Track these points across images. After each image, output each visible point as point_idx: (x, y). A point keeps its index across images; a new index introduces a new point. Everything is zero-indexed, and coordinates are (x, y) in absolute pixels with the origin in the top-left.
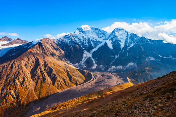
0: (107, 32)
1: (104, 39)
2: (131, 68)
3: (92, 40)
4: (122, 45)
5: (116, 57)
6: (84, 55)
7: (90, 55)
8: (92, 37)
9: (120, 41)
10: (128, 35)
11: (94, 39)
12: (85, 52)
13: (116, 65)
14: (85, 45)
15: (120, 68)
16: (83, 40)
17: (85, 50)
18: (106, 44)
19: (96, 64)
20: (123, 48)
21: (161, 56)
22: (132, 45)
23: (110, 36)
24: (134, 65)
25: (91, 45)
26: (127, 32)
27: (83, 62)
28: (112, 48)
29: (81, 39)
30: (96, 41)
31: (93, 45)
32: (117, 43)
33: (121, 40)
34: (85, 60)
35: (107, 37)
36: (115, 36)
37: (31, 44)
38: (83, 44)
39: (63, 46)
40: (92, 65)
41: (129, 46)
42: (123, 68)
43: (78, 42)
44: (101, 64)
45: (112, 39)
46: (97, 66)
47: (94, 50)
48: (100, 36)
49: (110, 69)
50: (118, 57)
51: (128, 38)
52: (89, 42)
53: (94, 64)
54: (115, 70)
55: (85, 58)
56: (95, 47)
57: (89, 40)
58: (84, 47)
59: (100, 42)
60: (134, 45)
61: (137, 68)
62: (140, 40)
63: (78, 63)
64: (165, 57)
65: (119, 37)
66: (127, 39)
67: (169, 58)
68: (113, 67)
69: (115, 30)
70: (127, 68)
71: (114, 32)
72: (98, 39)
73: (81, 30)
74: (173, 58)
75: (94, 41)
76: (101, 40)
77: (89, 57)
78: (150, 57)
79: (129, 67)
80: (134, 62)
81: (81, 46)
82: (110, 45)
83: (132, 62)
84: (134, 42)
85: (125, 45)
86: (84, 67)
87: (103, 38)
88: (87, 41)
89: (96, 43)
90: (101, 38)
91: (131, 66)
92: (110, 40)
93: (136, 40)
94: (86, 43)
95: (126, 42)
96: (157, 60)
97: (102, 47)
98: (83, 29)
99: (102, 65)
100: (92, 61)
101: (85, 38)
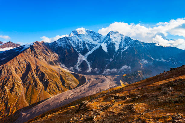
0: (102, 35)
1: (100, 42)
2: (125, 71)
3: (87, 43)
4: (117, 48)
5: (111, 60)
6: (79, 58)
7: (85, 59)
8: (88, 40)
9: (114, 44)
10: (122, 38)
11: (89, 42)
12: (80, 55)
13: (111, 68)
14: (80, 48)
15: (114, 71)
16: (78, 44)
17: (80, 54)
18: (101, 47)
19: (91, 67)
20: (118, 51)
21: (153, 59)
22: (127, 48)
23: (105, 39)
24: (128, 68)
25: (86, 48)
26: (121, 35)
27: (78, 66)
28: (107, 51)
29: (76, 42)
30: (91, 44)
31: (88, 48)
32: (111, 46)
33: (116, 43)
34: (80, 63)
35: (102, 40)
36: (110, 39)
37: (23, 48)
38: (78, 47)
39: (57, 49)
40: (87, 68)
41: (123, 49)
42: (117, 71)
43: (73, 45)
44: (95, 68)
45: (107, 42)
46: (91, 70)
47: (89, 53)
48: (95, 39)
49: (105, 72)
50: (112, 60)
51: (123, 41)
52: (84, 46)
53: (89, 67)
54: (109, 73)
55: (80, 61)
56: (90, 50)
57: (84, 43)
58: (78, 50)
59: (95, 45)
60: (128, 48)
61: (130, 70)
62: (133, 43)
63: (73, 67)
64: (157, 60)
65: (114, 40)
66: (121, 42)
67: (160, 60)
68: (108, 70)
69: (109, 33)
70: (121, 71)
71: (109, 35)
72: (93, 42)
73: (76, 33)
74: (165, 60)
75: (89, 45)
76: (96, 43)
77: (84, 60)
78: (143, 60)
79: (123, 70)
80: (128, 65)
81: (76, 49)
82: (105, 48)
83: (127, 65)
84: (128, 45)
85: (120, 48)
86: (79, 71)
87: (98, 41)
88: (82, 45)
89: (91, 46)
90: (96, 41)
91: (125, 69)
92: (105, 43)
93: (130, 43)
94: (80, 46)
95: (120, 45)
96: (150, 62)
97: (97, 50)
98: (78, 32)
99: (97, 69)
100: (87, 64)
101: (80, 41)
